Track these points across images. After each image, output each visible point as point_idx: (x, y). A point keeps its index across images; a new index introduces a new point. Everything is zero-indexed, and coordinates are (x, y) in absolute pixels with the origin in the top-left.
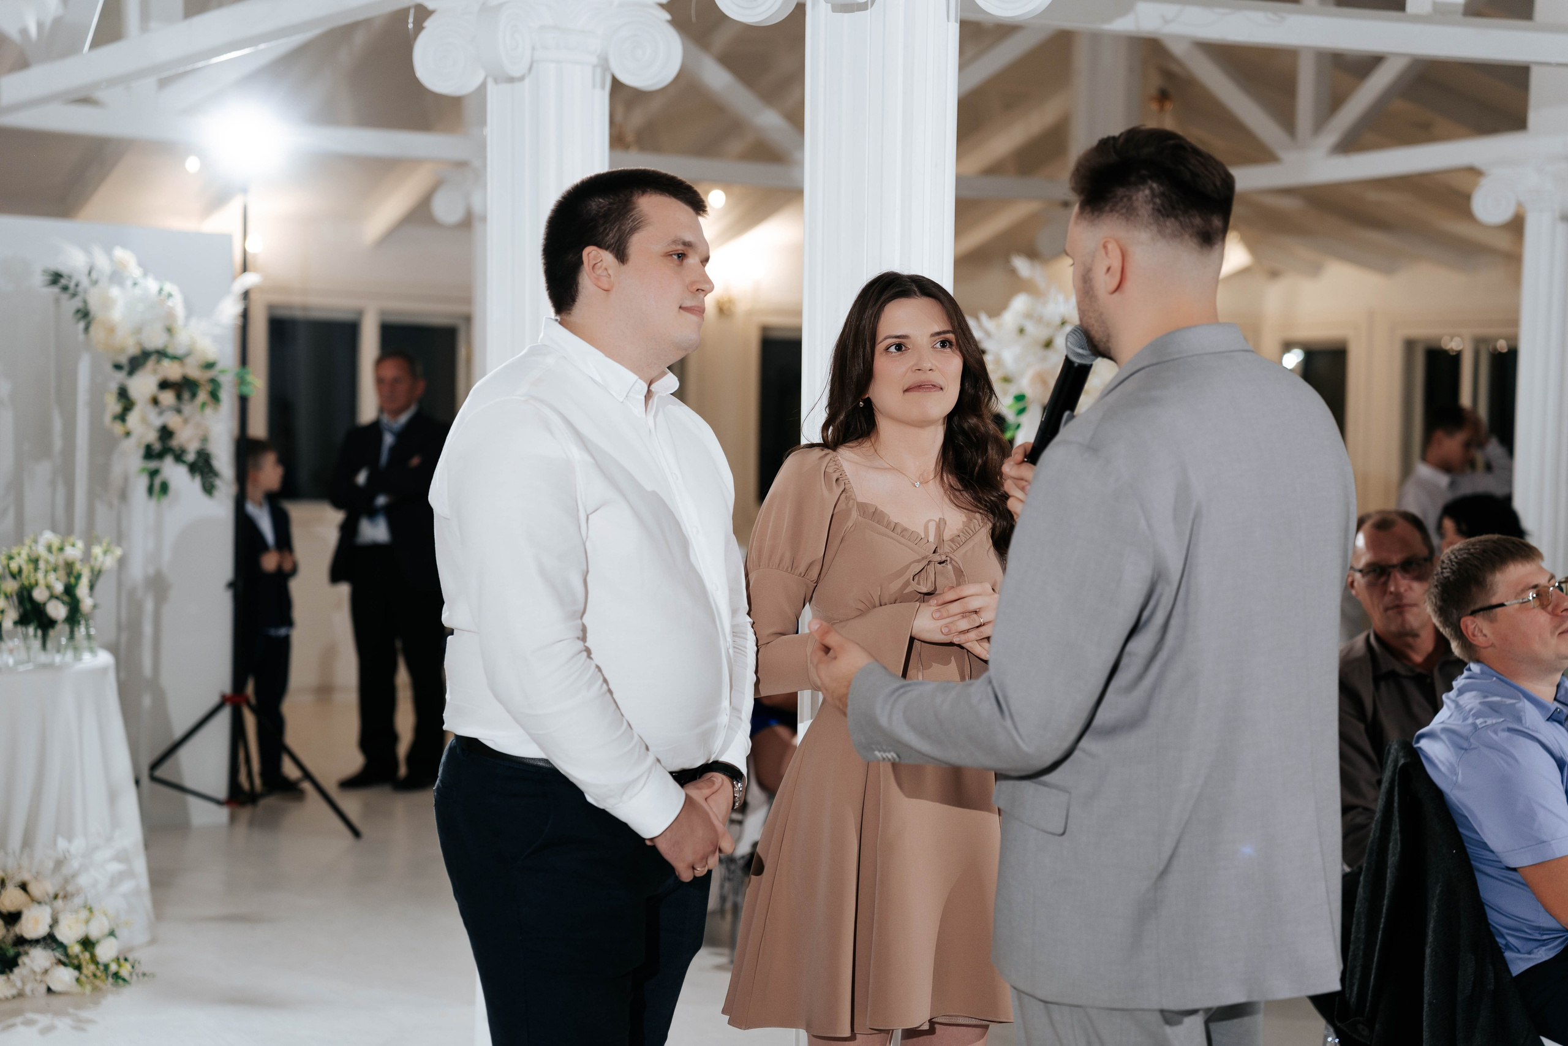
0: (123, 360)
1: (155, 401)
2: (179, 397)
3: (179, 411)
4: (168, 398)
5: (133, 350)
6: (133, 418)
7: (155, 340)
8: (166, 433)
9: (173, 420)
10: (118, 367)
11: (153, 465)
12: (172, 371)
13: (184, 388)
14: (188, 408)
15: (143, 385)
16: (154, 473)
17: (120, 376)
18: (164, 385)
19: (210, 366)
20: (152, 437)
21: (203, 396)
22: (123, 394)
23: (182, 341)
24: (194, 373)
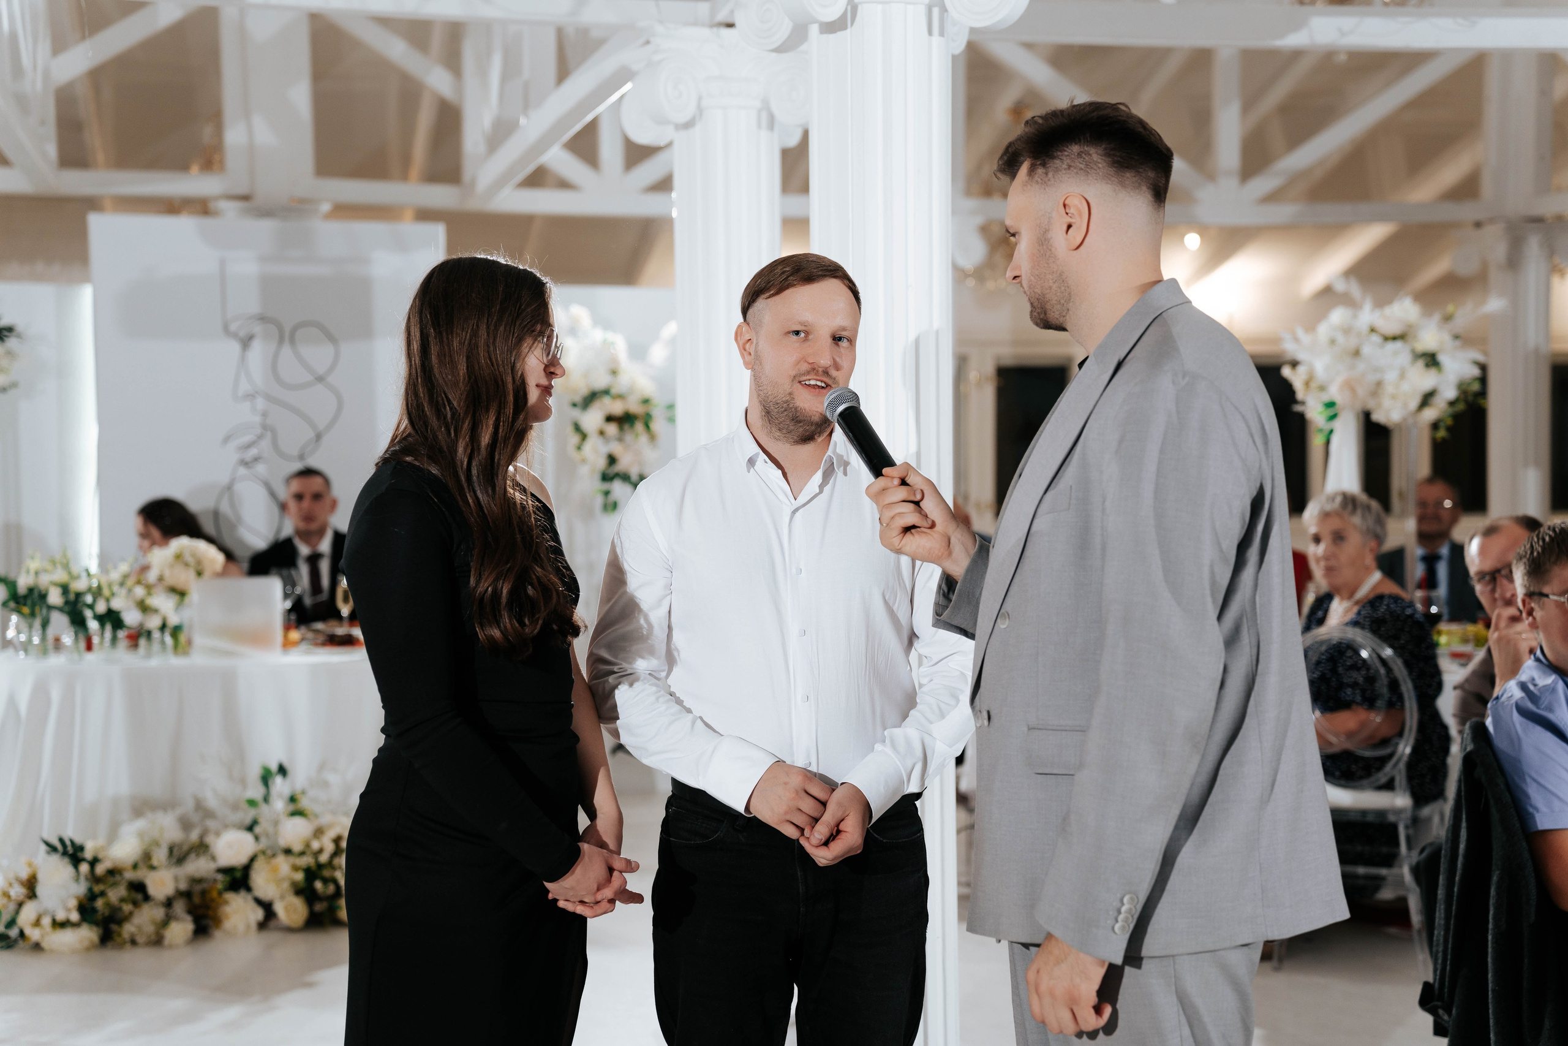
0: (578, 399)
1: (602, 433)
2: (621, 429)
3: (620, 439)
4: (612, 429)
5: (584, 391)
6: (588, 447)
7: (601, 381)
8: (612, 460)
9: (616, 448)
10: (574, 405)
11: (606, 486)
12: (617, 408)
13: (624, 420)
14: (629, 437)
15: (592, 419)
16: (607, 493)
17: (576, 413)
18: (610, 419)
19: (646, 401)
20: (601, 463)
21: (639, 426)
22: (577, 428)
23: (622, 383)
24: (634, 408)
